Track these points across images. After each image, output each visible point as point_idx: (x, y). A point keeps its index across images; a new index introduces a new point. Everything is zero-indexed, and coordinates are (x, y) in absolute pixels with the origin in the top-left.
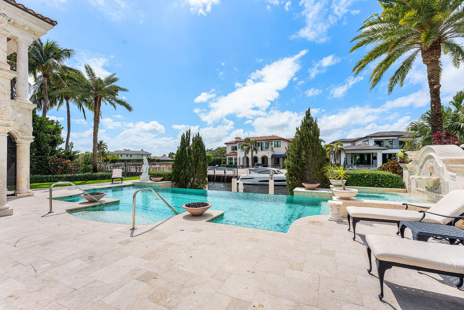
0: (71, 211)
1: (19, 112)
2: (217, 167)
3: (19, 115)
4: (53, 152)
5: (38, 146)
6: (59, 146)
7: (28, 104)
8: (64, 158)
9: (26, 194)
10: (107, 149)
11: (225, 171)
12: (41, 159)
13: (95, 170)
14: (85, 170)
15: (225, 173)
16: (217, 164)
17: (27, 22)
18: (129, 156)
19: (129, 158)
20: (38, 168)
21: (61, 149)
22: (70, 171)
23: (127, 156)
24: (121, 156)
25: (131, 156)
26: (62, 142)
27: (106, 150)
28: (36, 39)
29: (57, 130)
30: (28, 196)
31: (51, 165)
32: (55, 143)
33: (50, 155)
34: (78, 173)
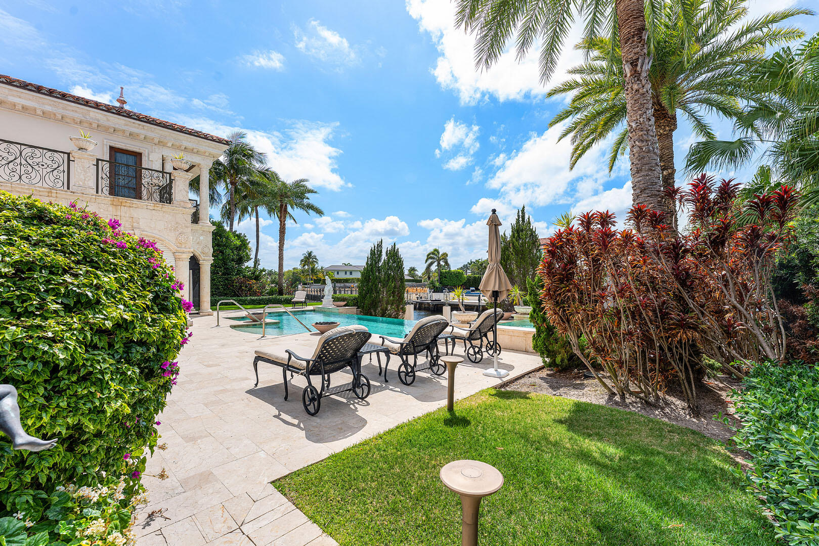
0: (233, 327)
1: (202, 235)
2: (472, 291)
3: (202, 238)
4: (239, 272)
5: (225, 264)
6: (246, 264)
7: (209, 226)
8: (250, 278)
9: (207, 314)
10: (317, 263)
11: (479, 298)
12: (227, 279)
13: (281, 292)
14: (271, 293)
15: (479, 300)
16: (473, 287)
17: (207, 148)
18: (348, 273)
19: (348, 276)
20: (224, 290)
21: (247, 267)
22: (255, 294)
23: (346, 273)
24: (338, 273)
25: (351, 273)
26: (249, 259)
27: (316, 266)
28: (216, 159)
29: (244, 244)
30: (209, 315)
31: (236, 286)
32: (240, 261)
33: (236, 274)
34: (263, 295)
